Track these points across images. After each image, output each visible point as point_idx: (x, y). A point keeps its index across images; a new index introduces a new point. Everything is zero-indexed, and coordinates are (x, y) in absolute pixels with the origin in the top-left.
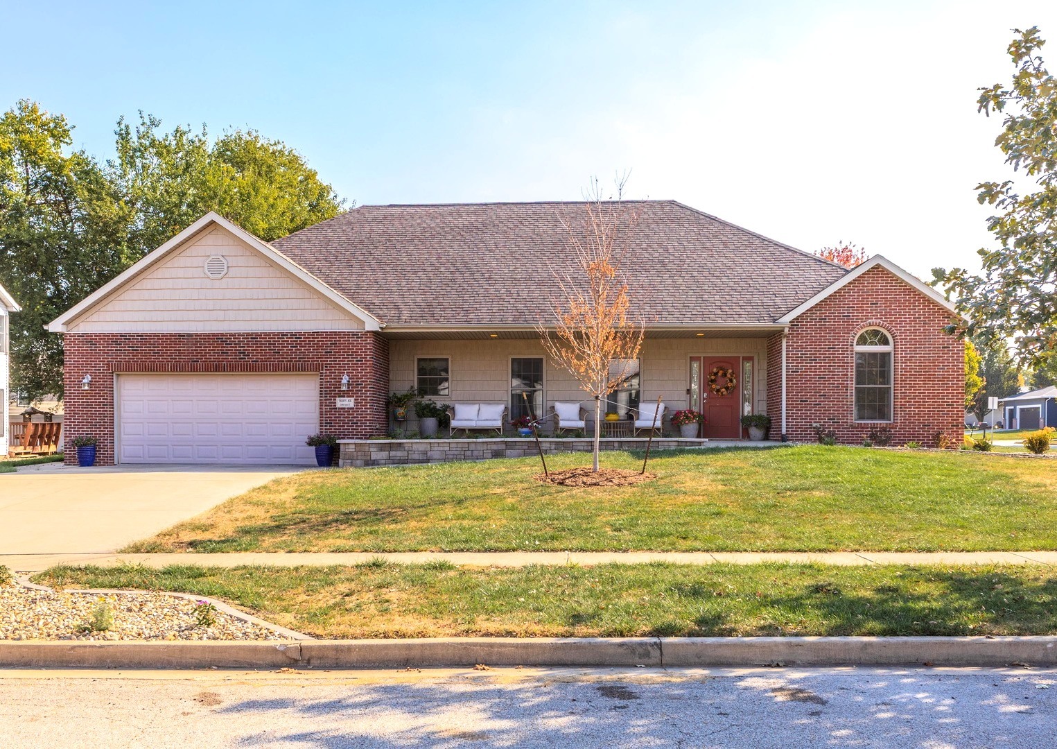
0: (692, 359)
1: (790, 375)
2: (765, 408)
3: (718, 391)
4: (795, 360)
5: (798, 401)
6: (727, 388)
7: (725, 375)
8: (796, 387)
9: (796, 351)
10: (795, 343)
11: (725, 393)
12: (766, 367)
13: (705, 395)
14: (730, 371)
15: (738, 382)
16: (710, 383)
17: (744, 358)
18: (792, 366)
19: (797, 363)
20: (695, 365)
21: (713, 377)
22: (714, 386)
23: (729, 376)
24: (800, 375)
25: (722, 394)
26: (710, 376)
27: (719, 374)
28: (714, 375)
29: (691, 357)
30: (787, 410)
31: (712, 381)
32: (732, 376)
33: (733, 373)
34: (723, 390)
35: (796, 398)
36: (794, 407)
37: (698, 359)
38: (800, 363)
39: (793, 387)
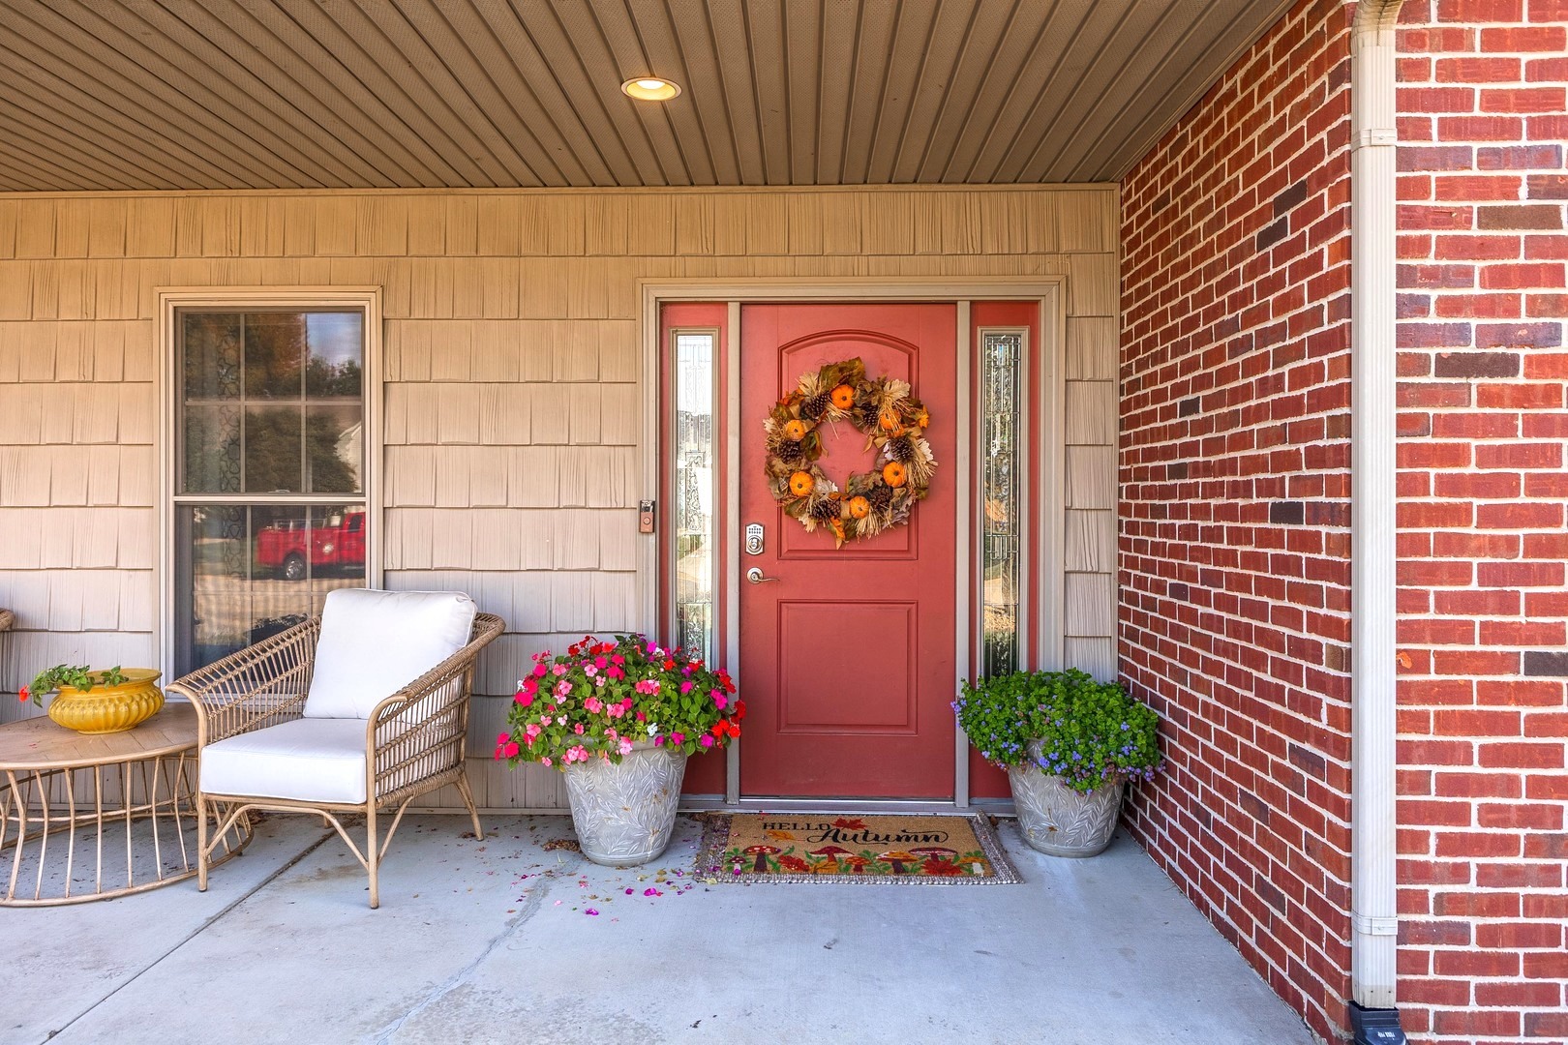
0: (671, 316)
1: (1429, 395)
2: (1108, 623)
3: (825, 512)
4: (1483, 248)
5: (1506, 663)
6: (879, 497)
7: (866, 414)
8: (1489, 517)
9: (1488, 158)
10: (1474, 70)
11: (867, 524)
12: (1110, 366)
13: (755, 533)
14: (898, 389)
15: (945, 455)
16: (779, 465)
17: (986, 312)
18: (1448, 306)
19: (1497, 277)
20: (695, 354)
21: (796, 429)
22: (800, 483)
23: (888, 418)
24: (1523, 397)
25: (850, 532)
26: (781, 422)
27: (834, 411)
28: (803, 415)
29: (663, 306)
30: (1404, 753)
31: (791, 451)
32: (907, 420)
33: (914, 401)
34: (858, 506)
35: (1492, 633)
36: (1473, 724)
37: (706, 313)
38: (1528, 275)
39: (1460, 515)
